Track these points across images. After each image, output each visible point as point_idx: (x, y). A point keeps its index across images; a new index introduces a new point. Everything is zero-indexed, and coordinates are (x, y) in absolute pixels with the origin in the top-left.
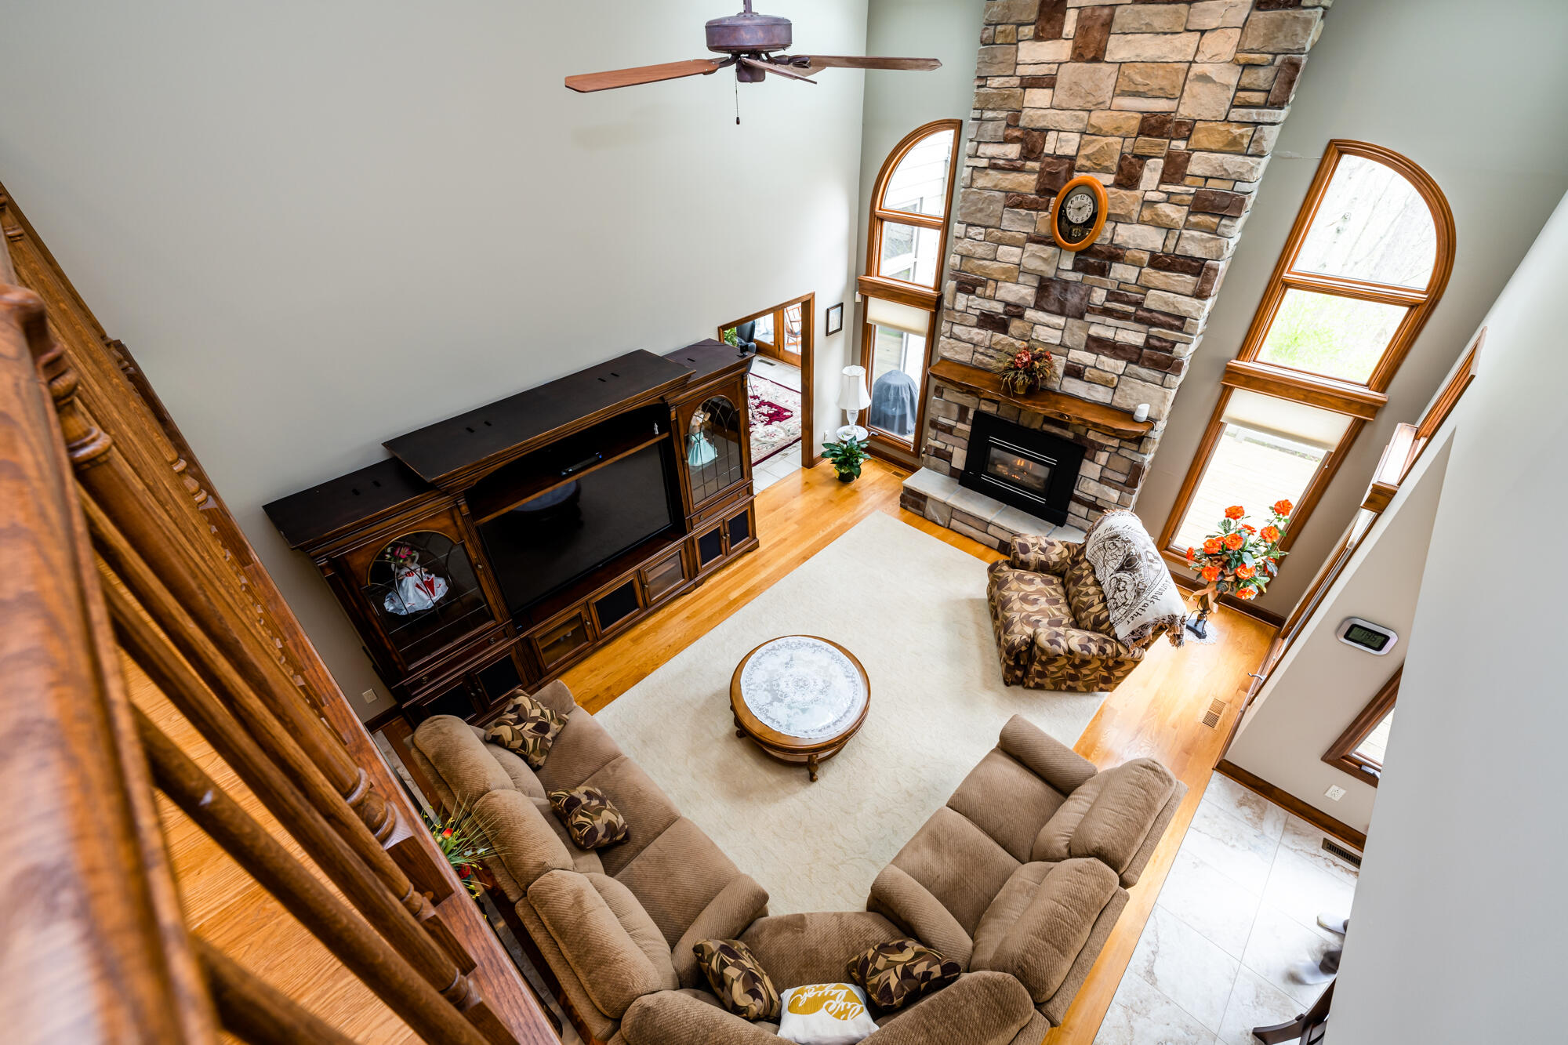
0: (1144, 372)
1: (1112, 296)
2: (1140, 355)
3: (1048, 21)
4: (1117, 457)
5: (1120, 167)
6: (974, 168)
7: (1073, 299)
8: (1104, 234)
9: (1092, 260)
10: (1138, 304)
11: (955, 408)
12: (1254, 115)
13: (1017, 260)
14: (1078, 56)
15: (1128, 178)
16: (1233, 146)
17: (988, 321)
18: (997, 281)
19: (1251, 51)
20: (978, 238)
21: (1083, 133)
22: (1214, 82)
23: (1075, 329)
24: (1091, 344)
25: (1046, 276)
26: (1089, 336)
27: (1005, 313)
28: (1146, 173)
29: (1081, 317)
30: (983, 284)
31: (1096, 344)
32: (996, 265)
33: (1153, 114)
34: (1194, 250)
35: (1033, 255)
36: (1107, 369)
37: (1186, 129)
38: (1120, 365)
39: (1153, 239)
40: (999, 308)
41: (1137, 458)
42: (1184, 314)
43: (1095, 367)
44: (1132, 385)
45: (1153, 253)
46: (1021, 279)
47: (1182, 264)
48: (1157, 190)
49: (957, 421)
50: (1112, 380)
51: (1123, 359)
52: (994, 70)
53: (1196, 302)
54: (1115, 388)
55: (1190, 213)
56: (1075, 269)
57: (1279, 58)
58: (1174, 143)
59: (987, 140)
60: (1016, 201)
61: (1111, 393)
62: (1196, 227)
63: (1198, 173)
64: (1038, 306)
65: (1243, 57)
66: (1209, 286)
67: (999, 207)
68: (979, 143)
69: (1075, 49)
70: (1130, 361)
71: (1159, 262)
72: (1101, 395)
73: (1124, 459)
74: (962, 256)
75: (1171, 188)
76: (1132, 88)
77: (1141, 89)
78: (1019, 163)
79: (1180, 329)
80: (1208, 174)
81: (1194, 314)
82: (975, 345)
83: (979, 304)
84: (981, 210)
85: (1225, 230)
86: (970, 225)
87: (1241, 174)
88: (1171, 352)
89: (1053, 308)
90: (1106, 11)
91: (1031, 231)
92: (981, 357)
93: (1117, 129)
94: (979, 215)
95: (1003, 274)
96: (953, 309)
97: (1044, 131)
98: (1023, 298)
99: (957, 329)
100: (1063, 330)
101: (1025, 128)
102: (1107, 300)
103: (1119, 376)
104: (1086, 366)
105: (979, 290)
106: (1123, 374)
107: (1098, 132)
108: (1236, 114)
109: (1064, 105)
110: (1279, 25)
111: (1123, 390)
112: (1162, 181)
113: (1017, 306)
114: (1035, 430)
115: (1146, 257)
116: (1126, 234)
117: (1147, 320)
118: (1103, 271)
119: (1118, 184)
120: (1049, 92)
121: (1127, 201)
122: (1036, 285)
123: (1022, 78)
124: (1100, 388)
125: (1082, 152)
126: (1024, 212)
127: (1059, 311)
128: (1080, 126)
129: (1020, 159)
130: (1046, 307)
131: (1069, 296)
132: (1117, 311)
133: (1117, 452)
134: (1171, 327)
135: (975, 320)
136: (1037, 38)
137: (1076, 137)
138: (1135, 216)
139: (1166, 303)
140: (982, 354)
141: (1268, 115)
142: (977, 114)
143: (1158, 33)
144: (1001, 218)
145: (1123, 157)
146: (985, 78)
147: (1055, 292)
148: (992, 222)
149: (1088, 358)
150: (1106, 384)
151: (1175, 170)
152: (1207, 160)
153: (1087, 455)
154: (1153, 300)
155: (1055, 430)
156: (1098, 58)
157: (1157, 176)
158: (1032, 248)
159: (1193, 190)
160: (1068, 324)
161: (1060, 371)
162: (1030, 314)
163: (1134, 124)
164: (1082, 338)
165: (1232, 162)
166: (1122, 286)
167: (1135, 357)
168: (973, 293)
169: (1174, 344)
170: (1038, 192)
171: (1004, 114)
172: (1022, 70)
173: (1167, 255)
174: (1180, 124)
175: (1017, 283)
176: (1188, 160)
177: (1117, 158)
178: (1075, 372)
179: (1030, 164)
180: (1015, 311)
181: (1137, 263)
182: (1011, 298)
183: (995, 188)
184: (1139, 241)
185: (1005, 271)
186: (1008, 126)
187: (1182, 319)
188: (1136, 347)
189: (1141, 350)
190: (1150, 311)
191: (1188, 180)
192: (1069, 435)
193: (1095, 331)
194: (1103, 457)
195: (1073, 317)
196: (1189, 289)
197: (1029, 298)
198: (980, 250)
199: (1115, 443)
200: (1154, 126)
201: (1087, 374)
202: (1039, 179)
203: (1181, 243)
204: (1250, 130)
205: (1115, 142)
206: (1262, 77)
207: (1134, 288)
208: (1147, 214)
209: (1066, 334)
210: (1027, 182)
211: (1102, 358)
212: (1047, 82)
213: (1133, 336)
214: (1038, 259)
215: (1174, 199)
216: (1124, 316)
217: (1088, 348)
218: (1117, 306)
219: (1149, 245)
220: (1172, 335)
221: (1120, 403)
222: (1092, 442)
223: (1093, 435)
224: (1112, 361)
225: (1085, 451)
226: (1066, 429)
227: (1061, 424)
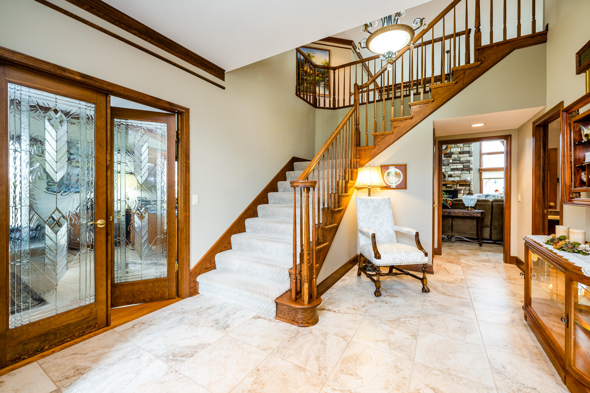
0: (465, 172)
1: (453, 160)
7: (446, 163)
8: (448, 151)
9: (447, 155)
10: (459, 160)
23: (448, 168)
24: (452, 170)
26: (451, 169)
29: (448, 165)
31: (453, 170)
34: (467, 150)
38: (460, 172)
44: (464, 175)
45: (459, 152)
47: (465, 152)
53: (470, 157)
54: (460, 177)
55: (463, 145)
62: (465, 146)
66: (472, 154)
70: (461, 171)
71: (460, 153)
72: (457, 179)
79: (469, 163)
81: (471, 159)
85: (471, 146)
88: (469, 167)
106: (461, 174)
111: (462, 176)
115: (458, 153)
117: (462, 163)
118: (450, 157)
134: (467, 163)
138: (454, 147)
139: (465, 159)
149: (452, 173)
150: (458, 176)
154: (462, 159)
155: (449, 189)
161: (447, 176)
166: (455, 158)
167: (462, 170)
169: (469, 165)
173: (462, 152)
178: (450, 176)
187: (469, 161)
188: (462, 168)
190: (462, 161)
192: (453, 189)
193: (452, 167)
194: (462, 192)
195: (447, 166)
196: (468, 156)
199: (464, 188)
201: (453, 175)
203: (464, 149)
207: (457, 158)
209: (446, 169)
211: (455, 172)
213: (461, 166)
216: (457, 163)
217: (451, 171)
218: (455, 162)
219: (458, 151)
220: (468, 164)
221: (462, 179)
222: (459, 189)
223: (459, 188)
224: (458, 172)
225: (458, 191)
226: (452, 188)
227: (451, 187)
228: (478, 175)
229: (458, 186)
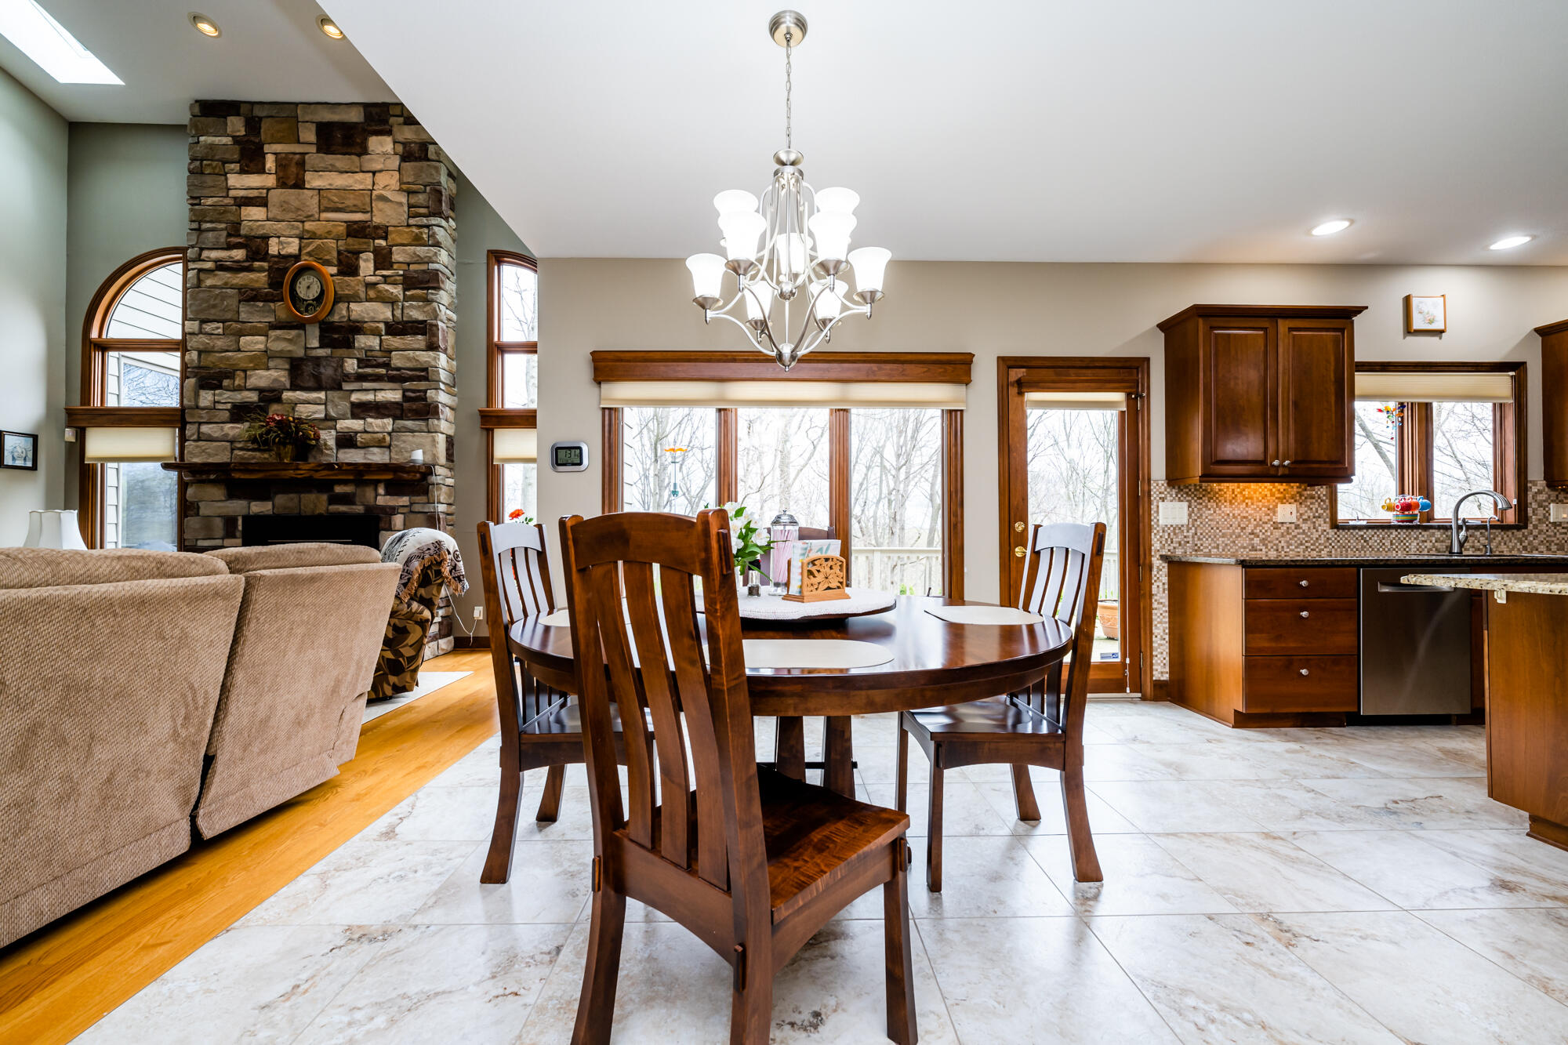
0: (409, 423)
1: (362, 363)
2: (402, 410)
3: (251, 161)
4: (412, 516)
5: (339, 261)
6: (200, 270)
7: (327, 372)
8: (341, 313)
9: (336, 336)
10: (387, 365)
11: (219, 523)
12: (425, 221)
13: (262, 347)
14: (282, 184)
15: (349, 268)
16: (417, 241)
17: (239, 413)
18: (245, 371)
19: (408, 183)
20: (216, 332)
21: (301, 238)
22: (391, 201)
23: (336, 400)
24: (357, 411)
25: (295, 355)
26: (353, 404)
27: (260, 400)
28: (362, 264)
29: (340, 388)
30: (230, 375)
32: (240, 355)
33: (356, 222)
34: (416, 315)
35: (278, 338)
36: (377, 430)
37: (383, 232)
38: (388, 423)
39: (385, 313)
40: (253, 397)
41: (428, 508)
42: (425, 366)
43: (366, 432)
44: (404, 438)
45: (386, 323)
46: (271, 364)
47: (411, 328)
48: (374, 275)
49: (223, 539)
50: (384, 438)
51: (388, 416)
52: (206, 192)
53: (431, 353)
54: (389, 447)
55: (405, 290)
56: (321, 347)
57: (428, 188)
58: (376, 241)
59: (210, 246)
60: (250, 296)
61: (388, 453)
62: (412, 298)
63: (401, 260)
64: (294, 387)
65: (404, 187)
66: (435, 339)
67: (234, 302)
68: (202, 249)
69: (278, 180)
70: (395, 418)
71: (396, 328)
72: (377, 456)
73: (419, 515)
74: (200, 352)
75: (385, 273)
76: (332, 205)
77: (340, 206)
78: (246, 264)
79: (426, 379)
80: (408, 260)
81: (433, 363)
82: (232, 442)
83: (227, 398)
84: (214, 306)
85: (433, 297)
86: (203, 322)
87: (430, 257)
88: (426, 399)
89: (311, 384)
90: (298, 156)
91: (272, 319)
92: (241, 453)
93: (329, 232)
94: (213, 311)
95: (251, 362)
96: (197, 407)
97: (266, 238)
98: (276, 380)
99: (204, 429)
100: (325, 404)
101: (246, 237)
102: (359, 367)
103: (389, 434)
104: (357, 433)
105: (226, 383)
106: (393, 431)
107: (314, 236)
108: (412, 221)
109: (279, 218)
110: (421, 169)
111: (397, 446)
112: (376, 269)
113: (272, 390)
114: (320, 515)
115: (382, 326)
116: (358, 310)
117: (397, 378)
118: (349, 345)
119: (340, 273)
120: (263, 210)
121: (352, 284)
122: (287, 367)
123: (235, 198)
124: (376, 450)
125: (304, 252)
126: (261, 304)
127: (316, 385)
128: (297, 232)
129: (246, 261)
130: (302, 384)
131: (322, 370)
132: (371, 375)
133: (411, 512)
134: (420, 379)
135: (227, 414)
136: (242, 171)
137: (297, 241)
138: (363, 296)
139: (409, 359)
140: (241, 449)
141: (434, 221)
142: (195, 225)
143: (342, 172)
144: (238, 312)
145: (339, 253)
146: (199, 198)
147: (308, 368)
148: (229, 316)
149: (356, 424)
150: (380, 444)
151: (383, 260)
152: (404, 252)
153: (382, 525)
154: (397, 360)
155: (343, 508)
156: (299, 185)
157: (371, 265)
158: (273, 333)
159: (401, 272)
160: (329, 397)
161: (332, 443)
162: (286, 395)
163: (342, 229)
164: (345, 406)
165: (421, 251)
166: (369, 353)
167: (398, 412)
168: (220, 387)
169: (425, 392)
170: (271, 285)
171: (223, 226)
172: (232, 193)
173: (398, 323)
174: (377, 227)
175: (268, 369)
176: (391, 252)
177: (335, 254)
178: (346, 441)
179: (257, 264)
180: (271, 396)
181: (376, 332)
182: (263, 383)
183: (226, 285)
184: (372, 314)
185: (251, 359)
186: (229, 235)
187: (426, 370)
188: (397, 403)
189: (402, 405)
190: (398, 369)
191: (395, 266)
192: (359, 509)
193: (355, 397)
195: (332, 389)
196: (423, 345)
197: (283, 379)
198: (220, 343)
199: (404, 500)
200: (357, 231)
201: (359, 439)
202: (269, 275)
203: (405, 311)
204: (426, 230)
205: (332, 243)
206: (421, 198)
207: (379, 354)
208: (372, 294)
209: (329, 407)
210: (259, 279)
211: (369, 420)
212: (262, 202)
213: (391, 394)
214: (281, 342)
215: (389, 280)
216: (378, 378)
217: (354, 416)
218: (369, 370)
219: (381, 317)
220: (422, 385)
221: (398, 458)
222: (383, 509)
223: (382, 500)
224: (379, 422)
225: (378, 519)
226: (354, 503)
227: (347, 499)
228: (477, 439)
229: (381, 491)
